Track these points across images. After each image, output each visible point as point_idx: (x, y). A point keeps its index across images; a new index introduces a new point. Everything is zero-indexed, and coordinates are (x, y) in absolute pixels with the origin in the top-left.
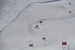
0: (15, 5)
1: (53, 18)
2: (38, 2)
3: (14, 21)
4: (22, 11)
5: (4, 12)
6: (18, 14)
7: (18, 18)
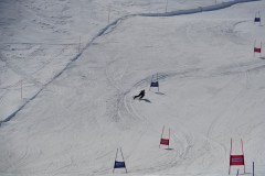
0: (64, 23)
1: (198, 70)
2: (144, 15)
3: (58, 79)
4: (88, 45)
5: (24, 47)
6: (75, 54)
7: (74, 70)
